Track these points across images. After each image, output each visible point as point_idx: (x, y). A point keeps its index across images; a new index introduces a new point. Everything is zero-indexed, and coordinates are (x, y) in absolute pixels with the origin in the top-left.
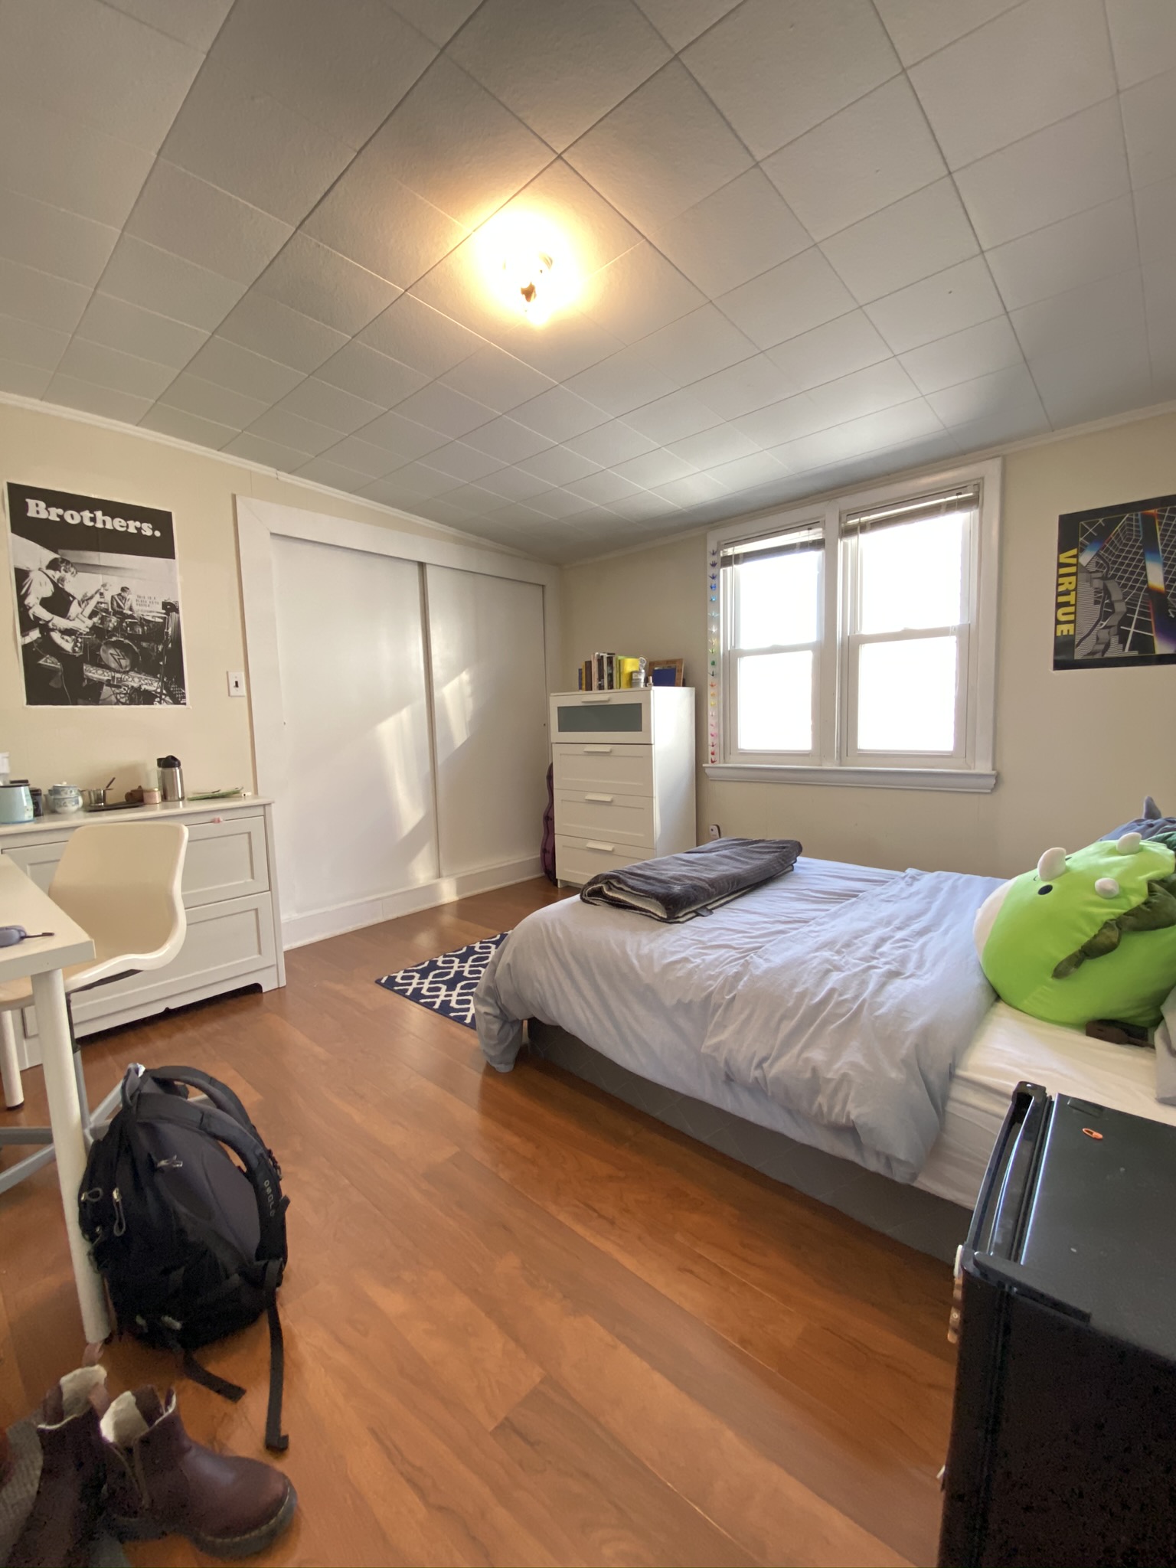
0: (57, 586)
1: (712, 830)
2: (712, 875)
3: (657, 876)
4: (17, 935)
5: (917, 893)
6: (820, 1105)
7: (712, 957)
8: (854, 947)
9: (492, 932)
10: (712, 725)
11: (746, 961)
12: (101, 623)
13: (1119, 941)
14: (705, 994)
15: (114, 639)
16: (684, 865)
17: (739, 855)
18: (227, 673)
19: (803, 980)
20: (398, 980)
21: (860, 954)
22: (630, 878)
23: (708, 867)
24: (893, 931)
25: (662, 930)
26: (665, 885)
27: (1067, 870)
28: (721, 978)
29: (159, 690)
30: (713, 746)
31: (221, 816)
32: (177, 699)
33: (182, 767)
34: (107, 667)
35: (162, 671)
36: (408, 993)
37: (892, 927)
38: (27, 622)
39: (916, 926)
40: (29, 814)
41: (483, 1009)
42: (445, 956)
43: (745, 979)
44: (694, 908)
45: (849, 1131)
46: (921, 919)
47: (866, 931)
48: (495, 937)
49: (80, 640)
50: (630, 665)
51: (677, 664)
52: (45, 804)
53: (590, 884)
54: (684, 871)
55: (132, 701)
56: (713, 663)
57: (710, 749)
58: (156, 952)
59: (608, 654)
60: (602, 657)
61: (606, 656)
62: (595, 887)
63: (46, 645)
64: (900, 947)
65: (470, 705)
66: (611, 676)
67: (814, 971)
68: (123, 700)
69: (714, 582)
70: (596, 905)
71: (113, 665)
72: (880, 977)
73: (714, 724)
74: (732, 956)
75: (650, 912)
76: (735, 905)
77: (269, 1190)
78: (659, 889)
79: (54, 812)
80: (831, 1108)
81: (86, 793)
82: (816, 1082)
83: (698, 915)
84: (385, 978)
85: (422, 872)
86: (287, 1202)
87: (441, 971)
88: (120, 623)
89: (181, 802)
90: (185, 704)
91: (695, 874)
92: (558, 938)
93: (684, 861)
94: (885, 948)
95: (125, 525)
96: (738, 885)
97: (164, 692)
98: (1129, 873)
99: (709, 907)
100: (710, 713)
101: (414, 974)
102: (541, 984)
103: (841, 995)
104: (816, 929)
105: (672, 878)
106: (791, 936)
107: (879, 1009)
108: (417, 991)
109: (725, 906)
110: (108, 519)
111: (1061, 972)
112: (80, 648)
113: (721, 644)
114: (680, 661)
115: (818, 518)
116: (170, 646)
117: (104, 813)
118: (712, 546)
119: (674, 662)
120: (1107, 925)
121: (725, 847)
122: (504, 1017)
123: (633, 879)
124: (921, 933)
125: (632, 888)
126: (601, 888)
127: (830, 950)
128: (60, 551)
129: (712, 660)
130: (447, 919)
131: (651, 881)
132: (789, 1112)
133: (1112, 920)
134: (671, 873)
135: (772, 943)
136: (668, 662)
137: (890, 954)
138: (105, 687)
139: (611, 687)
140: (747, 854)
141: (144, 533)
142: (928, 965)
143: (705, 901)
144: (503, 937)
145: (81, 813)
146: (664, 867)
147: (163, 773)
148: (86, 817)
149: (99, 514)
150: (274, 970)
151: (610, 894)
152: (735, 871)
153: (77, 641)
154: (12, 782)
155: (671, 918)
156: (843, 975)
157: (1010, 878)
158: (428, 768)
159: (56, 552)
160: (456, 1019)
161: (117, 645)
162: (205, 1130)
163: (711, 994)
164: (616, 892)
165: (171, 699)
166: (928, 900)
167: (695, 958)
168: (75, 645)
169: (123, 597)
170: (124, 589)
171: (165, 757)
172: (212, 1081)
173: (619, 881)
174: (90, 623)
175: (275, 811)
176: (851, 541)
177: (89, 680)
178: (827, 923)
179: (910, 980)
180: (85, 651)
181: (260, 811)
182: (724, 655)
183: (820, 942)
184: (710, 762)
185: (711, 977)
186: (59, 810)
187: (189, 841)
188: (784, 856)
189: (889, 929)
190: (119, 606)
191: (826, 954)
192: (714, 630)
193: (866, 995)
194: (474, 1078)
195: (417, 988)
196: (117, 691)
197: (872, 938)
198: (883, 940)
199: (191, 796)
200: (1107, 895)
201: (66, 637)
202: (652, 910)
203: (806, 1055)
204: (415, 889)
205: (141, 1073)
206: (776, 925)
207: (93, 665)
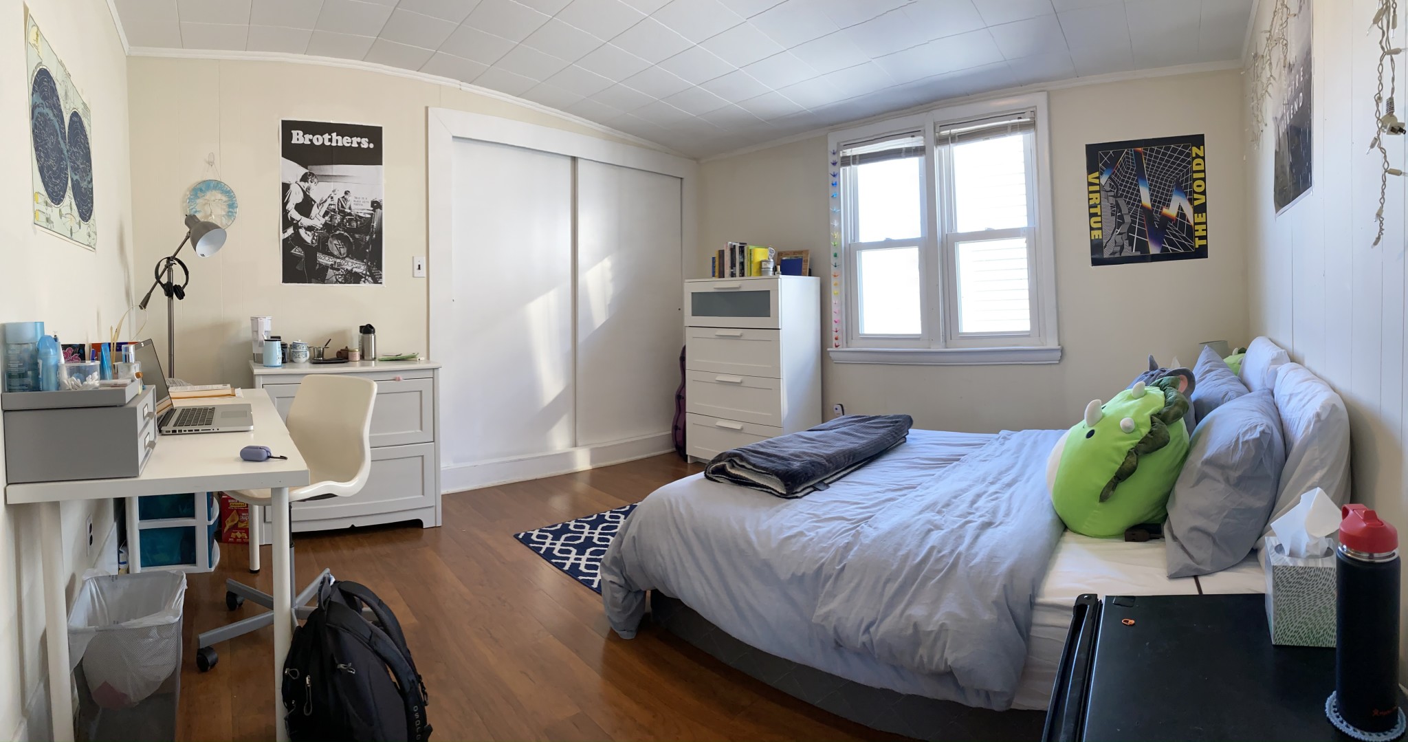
0: (306, 194)
1: (836, 409)
2: (830, 451)
3: (778, 454)
4: (265, 456)
5: (1008, 450)
6: (921, 657)
7: (827, 529)
8: (952, 506)
9: (623, 502)
10: (835, 313)
11: (857, 531)
12: (331, 221)
13: (1137, 464)
14: (817, 565)
15: (338, 232)
16: (805, 442)
17: (857, 431)
18: (413, 257)
19: (908, 542)
20: (534, 538)
21: (958, 512)
22: (752, 456)
23: (826, 443)
24: (987, 486)
25: (780, 506)
26: (785, 462)
27: (1104, 416)
28: (833, 549)
29: (364, 272)
30: (836, 332)
31: (400, 376)
32: (376, 280)
33: (376, 333)
34: (331, 254)
35: (368, 257)
36: (542, 552)
37: (986, 483)
38: (287, 222)
39: (1006, 479)
40: (279, 362)
41: (609, 578)
42: (577, 521)
43: (855, 548)
44: (811, 483)
45: (948, 675)
46: (1010, 472)
47: (964, 491)
48: (625, 507)
49: (316, 234)
50: (760, 254)
51: (804, 255)
52: (289, 355)
53: (714, 461)
54: (806, 448)
55: (346, 281)
56: (836, 256)
57: (834, 335)
58: (348, 483)
59: (741, 244)
60: (735, 246)
61: (738, 245)
62: (719, 464)
63: (296, 240)
64: (993, 500)
65: (610, 290)
66: (742, 264)
67: (917, 533)
68: (340, 280)
69: (835, 179)
70: (719, 482)
71: (336, 253)
72: (975, 530)
73: (837, 312)
74: (845, 527)
75: (770, 488)
76: (849, 478)
77: (417, 716)
78: (780, 466)
79: (292, 361)
80: (931, 659)
81: (312, 349)
82: (917, 636)
83: (816, 489)
84: (522, 534)
85: (559, 440)
86: (430, 730)
87: (572, 534)
88: (342, 220)
89: (373, 362)
90: (381, 283)
91: (815, 451)
92: (681, 514)
93: (805, 438)
94: (980, 503)
95: (350, 141)
96: (853, 459)
97: (368, 273)
98: (1139, 412)
99: (826, 482)
100: (833, 302)
101: (548, 534)
102: (663, 558)
103: (939, 552)
104: (921, 494)
105: (792, 455)
106: (899, 503)
107: (973, 560)
108: (549, 550)
109: (842, 480)
110: (339, 138)
111: (1104, 498)
112: (316, 240)
113: (842, 238)
114: (806, 252)
115: (919, 127)
116: (374, 236)
117: (322, 365)
118: (832, 146)
119: (801, 252)
120: (1129, 453)
121: (844, 425)
122: (629, 587)
123: (755, 457)
124: (1009, 485)
125: (754, 465)
126: (724, 466)
127: (933, 511)
128: (309, 167)
129: (835, 252)
130: (581, 486)
131: (772, 459)
132: (894, 668)
133: (1132, 449)
134: (792, 451)
135: (881, 512)
136: (795, 253)
137: (984, 508)
138: (329, 270)
139: (742, 274)
140: (865, 430)
141: (362, 146)
142: (1014, 511)
143: (823, 475)
144: (632, 507)
145: (308, 364)
146: (786, 444)
147: (363, 338)
148: (310, 368)
149: (334, 135)
150: (433, 509)
151: (733, 471)
152: (851, 446)
153: (314, 235)
154: (272, 337)
155: (790, 494)
156: (942, 532)
157: (1068, 428)
158: (569, 346)
159: (307, 168)
160: (581, 581)
161: (339, 237)
162: (372, 647)
163: (823, 564)
164: (739, 470)
165: (372, 279)
166: (1016, 455)
167: (809, 531)
168: (313, 238)
169: (345, 199)
170: (346, 193)
171: (365, 325)
172: (380, 603)
173: (742, 458)
174: (323, 221)
175: (442, 375)
176: (943, 149)
177: (320, 264)
178: (932, 486)
179: (1000, 528)
180: (319, 243)
181: (430, 374)
182: (845, 248)
183: (923, 505)
184: (834, 346)
185: (823, 550)
186: (294, 360)
187: (377, 394)
188: (897, 429)
189: (984, 485)
190: (342, 206)
191: (928, 515)
192: (836, 225)
193: (962, 548)
194: (598, 642)
195: (550, 548)
196: (337, 273)
197: (969, 496)
198: (979, 496)
199: (381, 358)
200: (1128, 431)
201: (308, 232)
202: (772, 487)
203: (908, 612)
204: (553, 455)
205: (332, 583)
206: (886, 494)
207: (323, 253)
